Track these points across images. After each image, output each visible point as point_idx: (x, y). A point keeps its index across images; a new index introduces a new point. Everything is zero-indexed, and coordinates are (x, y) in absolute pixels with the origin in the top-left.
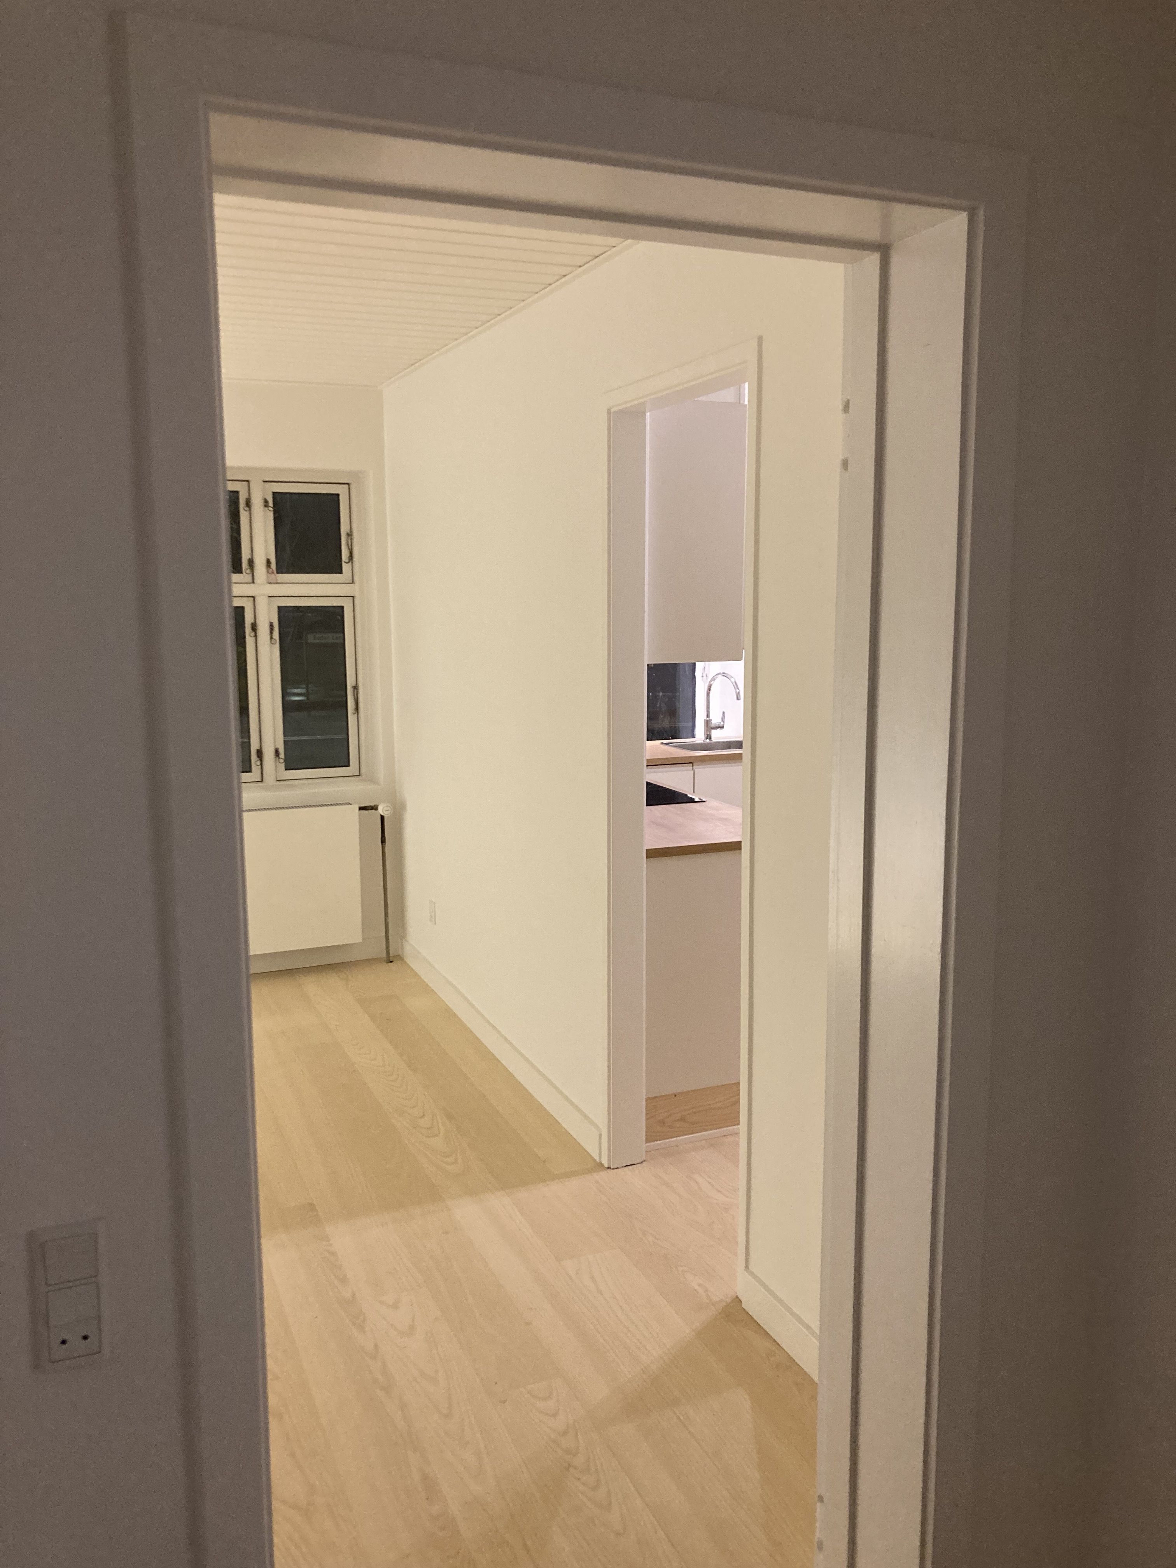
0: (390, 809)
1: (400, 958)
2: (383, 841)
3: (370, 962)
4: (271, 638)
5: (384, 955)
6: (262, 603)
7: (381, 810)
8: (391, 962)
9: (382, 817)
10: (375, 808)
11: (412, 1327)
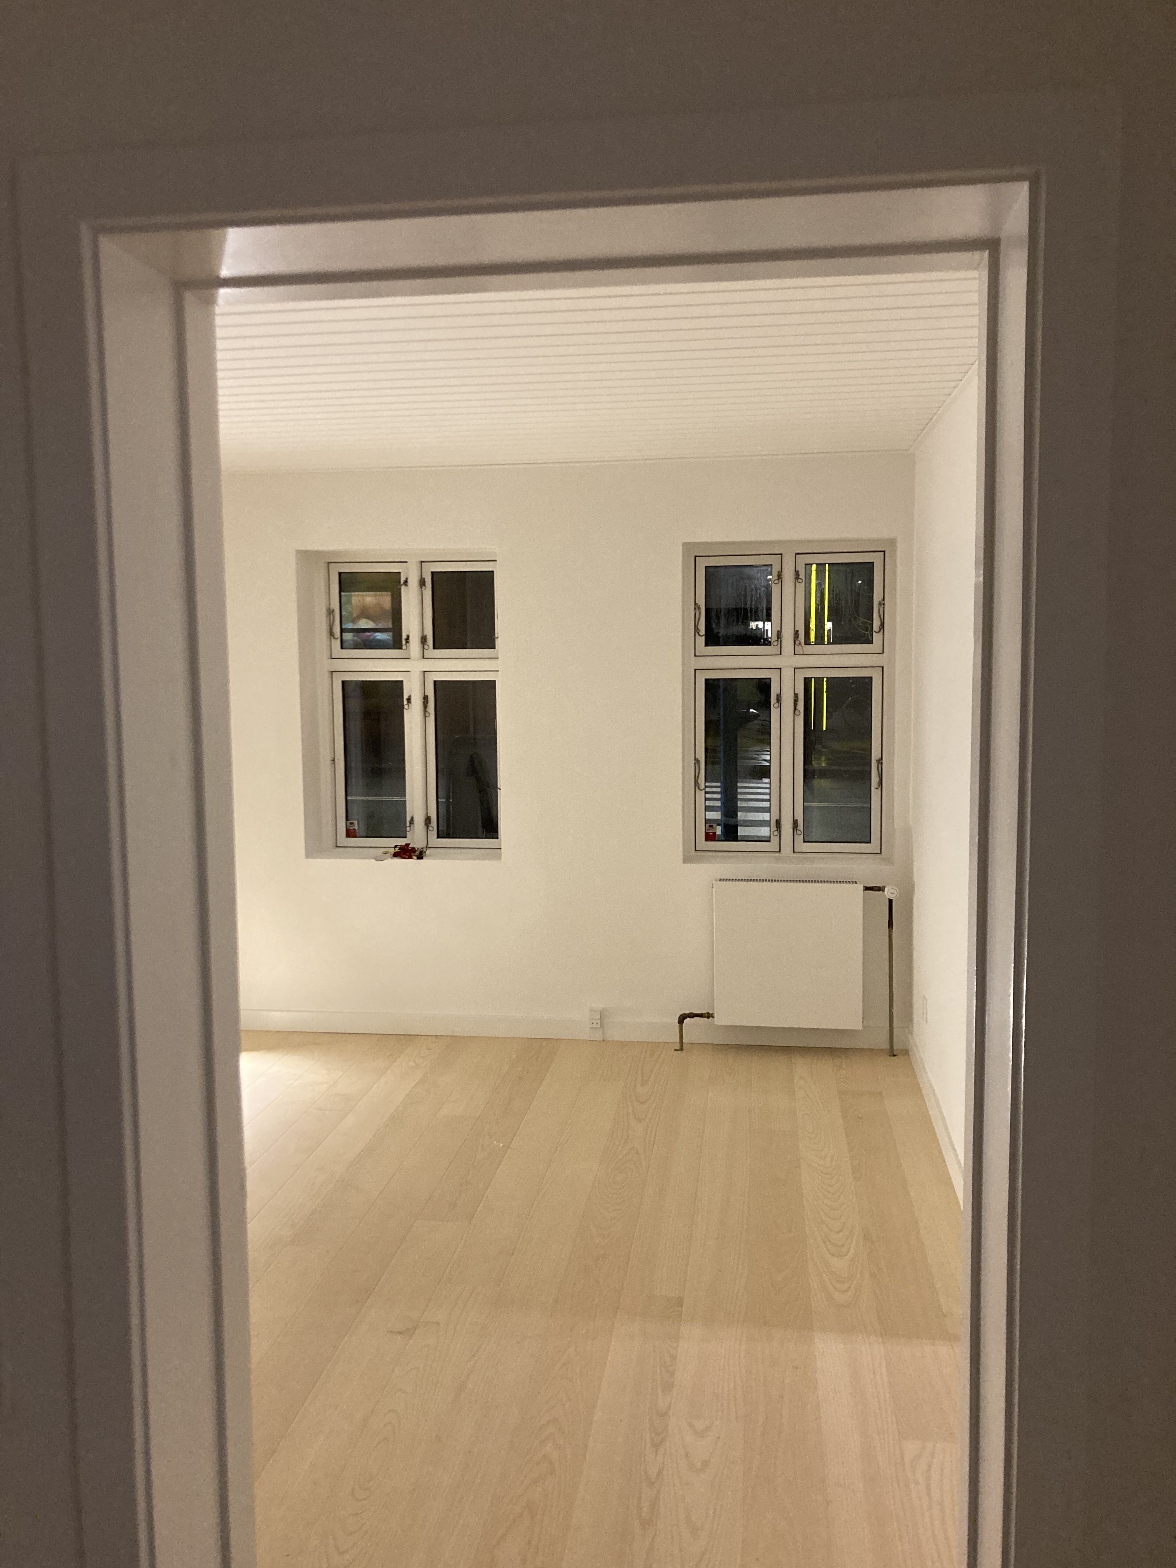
0: (896, 892)
1: (906, 1052)
2: (891, 924)
3: (871, 1052)
4: (795, 709)
5: (887, 1046)
6: (788, 674)
7: (889, 893)
8: (895, 1056)
9: (890, 901)
10: (880, 889)
11: (705, 1464)
